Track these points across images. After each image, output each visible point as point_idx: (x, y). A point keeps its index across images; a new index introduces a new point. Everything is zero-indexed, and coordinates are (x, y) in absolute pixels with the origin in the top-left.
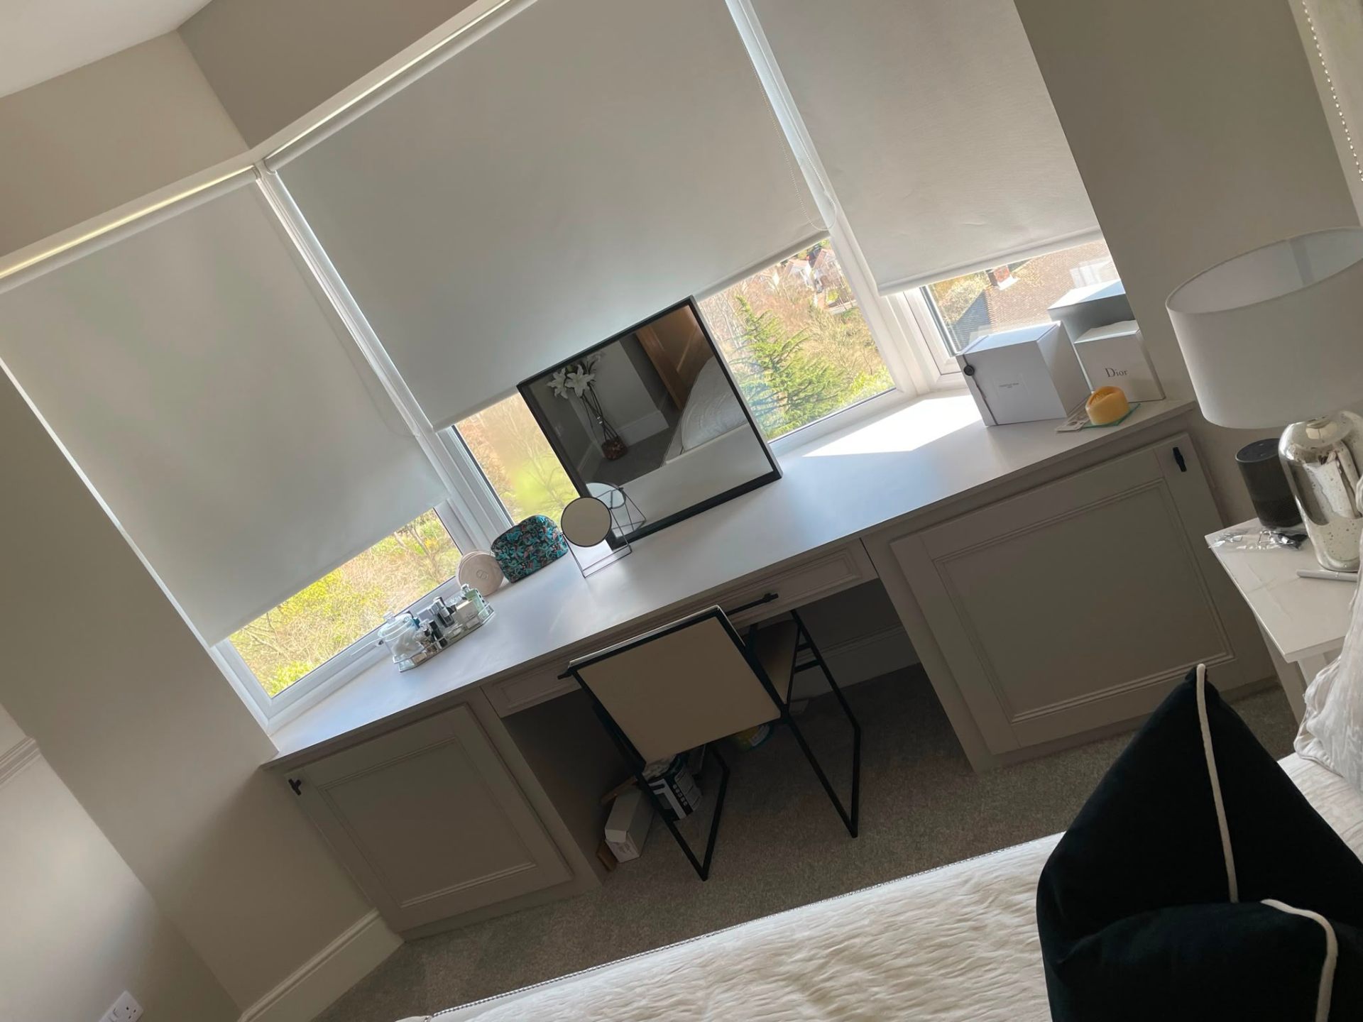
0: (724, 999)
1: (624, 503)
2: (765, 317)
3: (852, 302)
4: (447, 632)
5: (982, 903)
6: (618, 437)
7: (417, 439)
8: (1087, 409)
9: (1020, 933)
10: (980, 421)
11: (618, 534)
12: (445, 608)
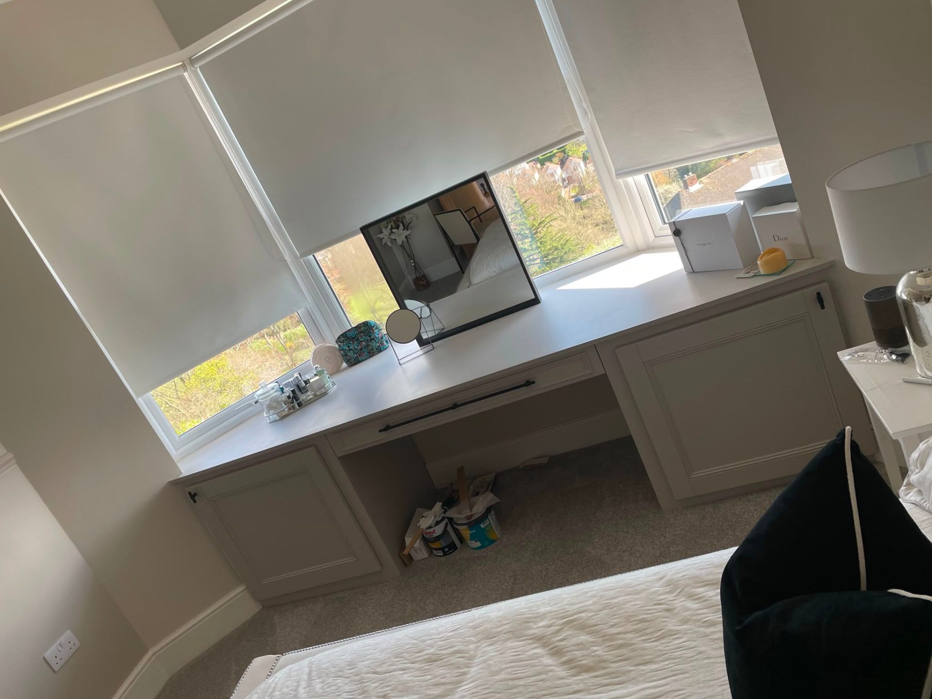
0: (489, 651)
1: (430, 315)
2: (528, 202)
3: (588, 195)
4: (303, 397)
5: (673, 593)
6: (424, 274)
7: (288, 262)
8: (759, 263)
9: (700, 614)
10: (682, 269)
11: (425, 336)
12: (302, 381)
